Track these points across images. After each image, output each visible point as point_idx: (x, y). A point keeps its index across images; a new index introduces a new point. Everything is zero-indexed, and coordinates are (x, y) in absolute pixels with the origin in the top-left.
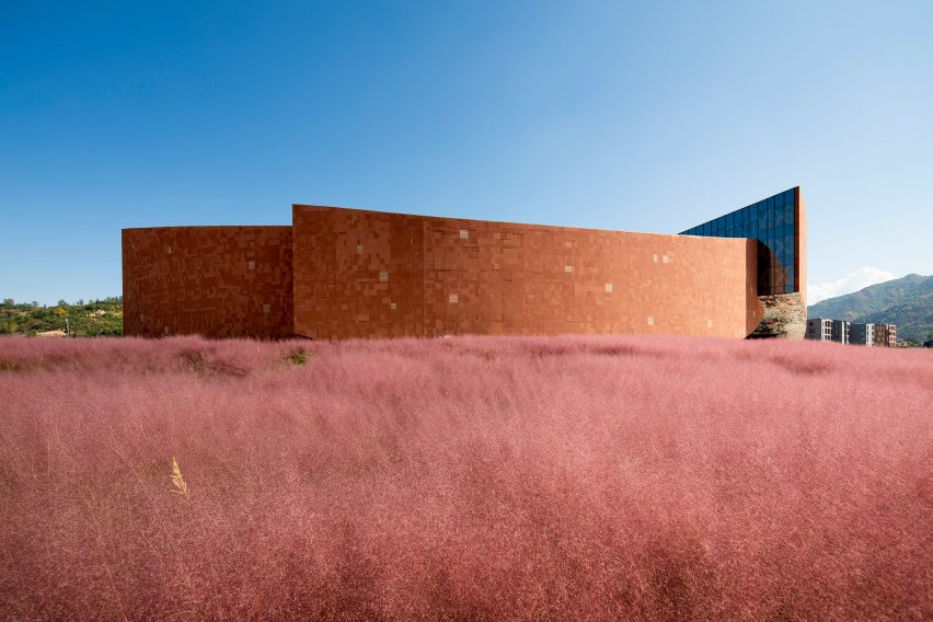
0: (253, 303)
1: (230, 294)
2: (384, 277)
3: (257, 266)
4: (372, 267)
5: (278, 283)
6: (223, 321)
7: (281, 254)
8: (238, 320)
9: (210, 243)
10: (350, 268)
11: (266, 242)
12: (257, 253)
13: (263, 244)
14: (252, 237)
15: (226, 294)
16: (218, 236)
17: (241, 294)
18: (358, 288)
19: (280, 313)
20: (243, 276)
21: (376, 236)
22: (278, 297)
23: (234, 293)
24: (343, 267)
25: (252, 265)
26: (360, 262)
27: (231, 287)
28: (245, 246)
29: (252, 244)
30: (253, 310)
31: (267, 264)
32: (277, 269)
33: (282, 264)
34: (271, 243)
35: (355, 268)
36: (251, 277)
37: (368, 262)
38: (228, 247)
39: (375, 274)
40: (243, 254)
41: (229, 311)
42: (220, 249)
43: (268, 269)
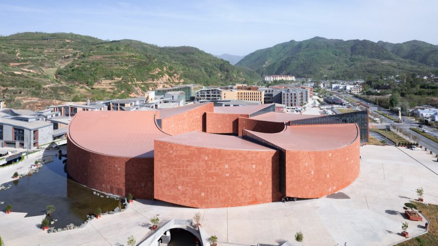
0: (255, 181)
1: (243, 178)
2: (313, 173)
3: (256, 167)
4: (310, 170)
5: (265, 173)
6: (239, 190)
7: (267, 161)
8: (247, 189)
9: (233, 157)
10: (304, 171)
11: (261, 157)
12: (256, 162)
13: (259, 158)
14: (254, 155)
15: (242, 179)
16: (238, 154)
17: (249, 178)
18: (306, 177)
19: (266, 185)
20: (250, 171)
21: (311, 159)
22: (265, 178)
23: (245, 178)
24: (302, 171)
25: (254, 166)
26: (307, 169)
27: (244, 175)
28: (251, 158)
29: (254, 158)
30: (254, 185)
31: (261, 166)
32: (265, 168)
33: (267, 166)
34: (263, 157)
35: (305, 171)
36: (253, 171)
37: (309, 168)
38: (242, 159)
39: (310, 172)
40: (250, 162)
41: (242, 185)
42: (239, 160)
43: (261, 168)
